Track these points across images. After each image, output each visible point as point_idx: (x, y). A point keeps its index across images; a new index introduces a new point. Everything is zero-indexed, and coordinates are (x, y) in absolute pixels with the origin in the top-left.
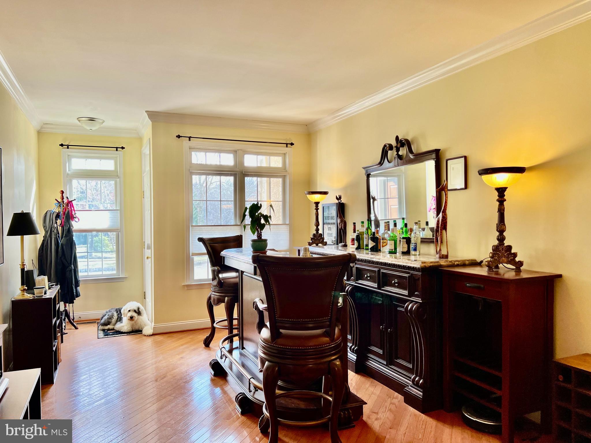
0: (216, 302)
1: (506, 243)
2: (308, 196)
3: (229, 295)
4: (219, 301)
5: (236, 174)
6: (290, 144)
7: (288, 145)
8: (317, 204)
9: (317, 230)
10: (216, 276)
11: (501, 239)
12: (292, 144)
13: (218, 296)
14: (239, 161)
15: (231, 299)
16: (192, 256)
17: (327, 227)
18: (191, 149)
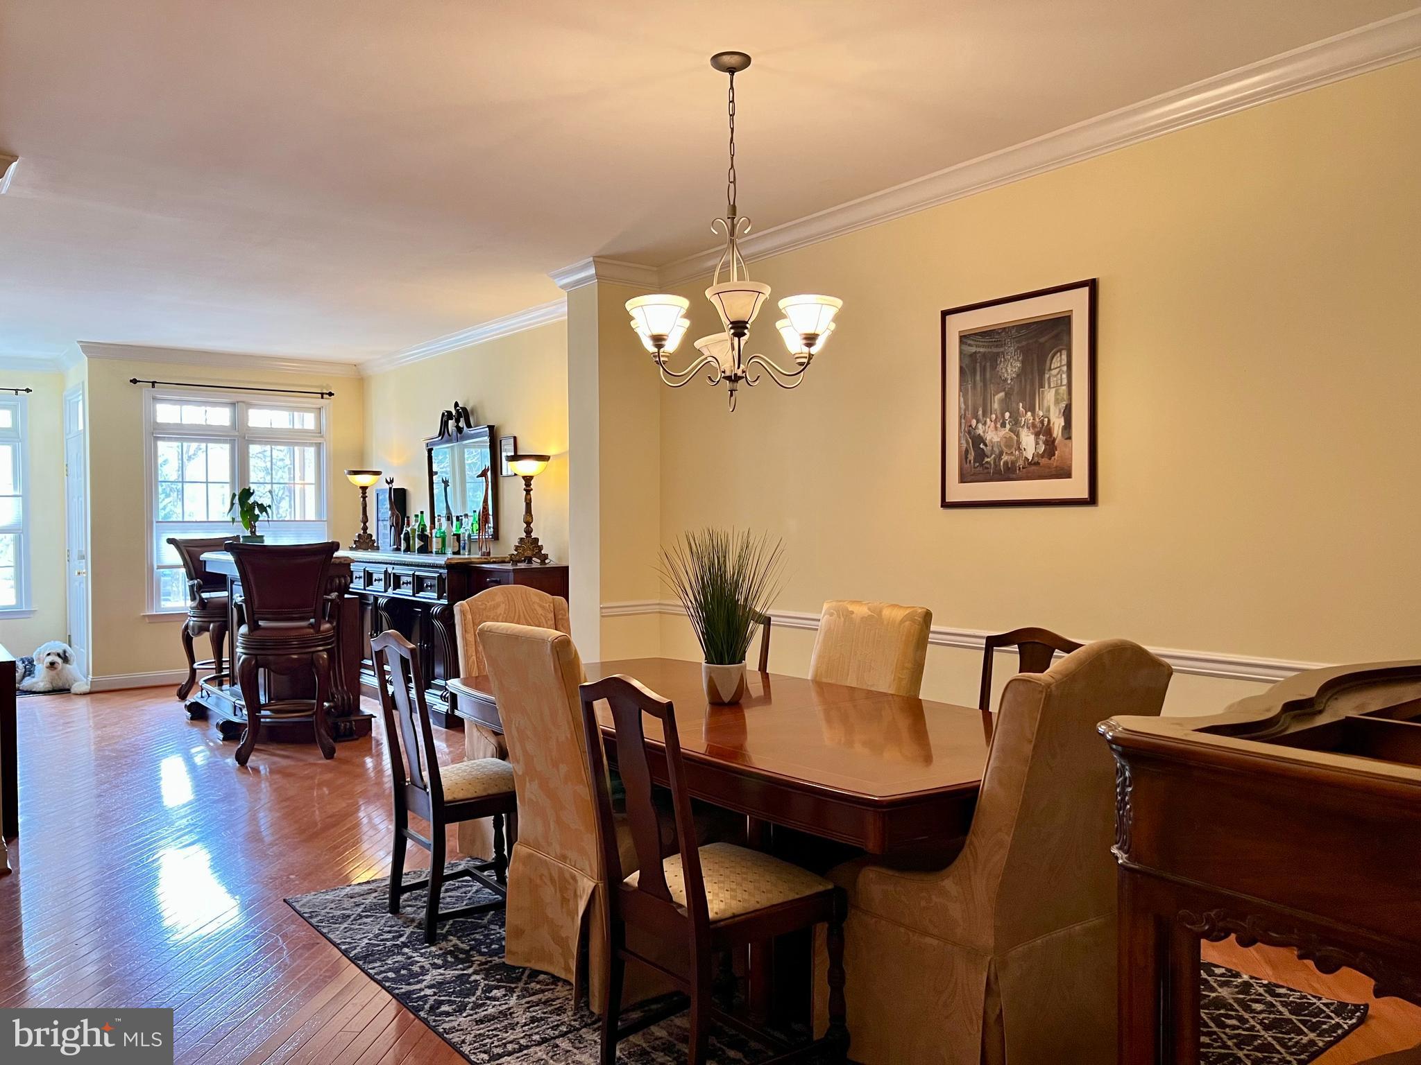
0: (196, 631)
1: (534, 535)
2: (348, 476)
3: (216, 619)
4: (202, 629)
5: (235, 440)
6: (327, 394)
7: (325, 396)
8: (364, 489)
9: (365, 529)
10: (196, 593)
11: (528, 531)
12: (331, 394)
13: (201, 623)
14: (239, 422)
15: (219, 626)
16: (157, 569)
17: (382, 524)
18: (154, 399)
